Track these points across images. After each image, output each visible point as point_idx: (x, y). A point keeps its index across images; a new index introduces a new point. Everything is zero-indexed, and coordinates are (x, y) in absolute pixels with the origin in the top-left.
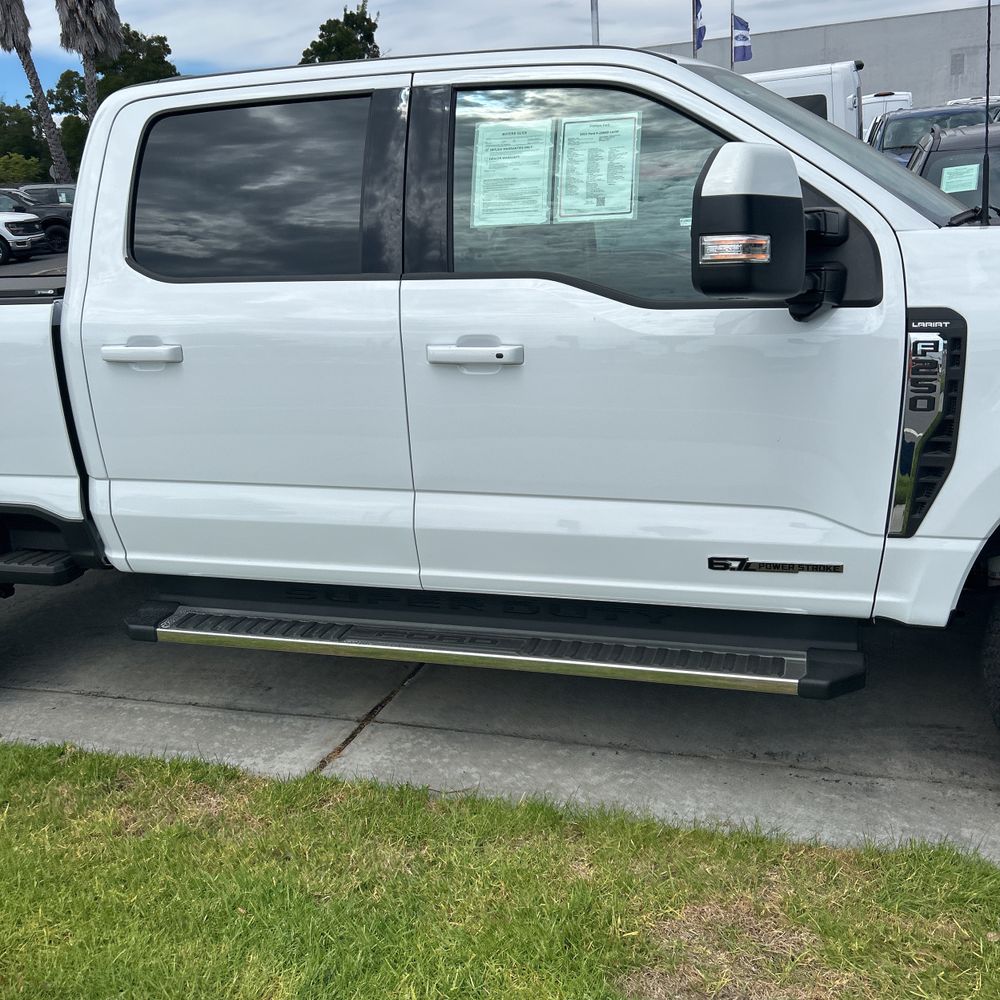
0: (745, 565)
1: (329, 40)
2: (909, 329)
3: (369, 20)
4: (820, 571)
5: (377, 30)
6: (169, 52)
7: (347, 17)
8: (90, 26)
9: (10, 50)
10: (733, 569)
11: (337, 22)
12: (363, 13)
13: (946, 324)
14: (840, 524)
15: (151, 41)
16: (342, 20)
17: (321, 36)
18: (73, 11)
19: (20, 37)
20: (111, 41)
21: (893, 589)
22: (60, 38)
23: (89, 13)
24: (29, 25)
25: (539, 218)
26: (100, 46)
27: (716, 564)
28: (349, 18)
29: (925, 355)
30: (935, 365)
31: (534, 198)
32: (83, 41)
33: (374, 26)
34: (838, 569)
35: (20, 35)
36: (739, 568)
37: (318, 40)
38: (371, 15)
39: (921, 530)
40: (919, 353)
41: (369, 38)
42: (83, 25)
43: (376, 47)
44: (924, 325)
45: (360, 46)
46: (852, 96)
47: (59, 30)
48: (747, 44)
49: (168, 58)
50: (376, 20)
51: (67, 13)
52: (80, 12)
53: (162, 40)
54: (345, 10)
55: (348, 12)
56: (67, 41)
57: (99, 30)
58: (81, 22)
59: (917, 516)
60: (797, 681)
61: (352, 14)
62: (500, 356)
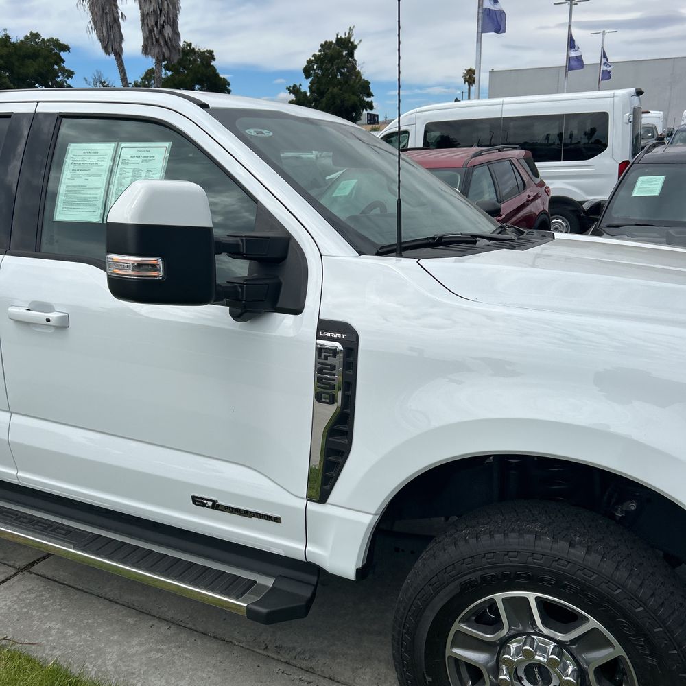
0: (216, 506)
1: (325, 54)
2: (318, 337)
3: (352, 43)
4: (265, 519)
5: (357, 49)
6: (214, 59)
7: (338, 40)
8: (161, 41)
9: (109, 54)
10: (208, 507)
11: (331, 43)
12: (349, 37)
13: (343, 335)
14: (278, 484)
15: (204, 52)
16: (334, 41)
17: (320, 51)
18: (151, 31)
19: (117, 47)
20: (173, 51)
21: (318, 543)
22: (141, 48)
23: (161, 32)
24: (123, 39)
25: (95, 218)
26: (167, 53)
27: (197, 501)
28: (339, 40)
29: (327, 360)
30: (333, 368)
31: (94, 202)
32: (156, 50)
33: (355, 47)
34: (277, 520)
35: (117, 44)
36: (212, 507)
37: (317, 53)
38: (354, 39)
39: (331, 499)
40: (323, 357)
41: (351, 54)
42: (157, 40)
43: (355, 60)
44: (328, 334)
45: (344, 60)
46: (627, 114)
47: (142, 43)
48: (609, 69)
49: (213, 63)
50: (358, 44)
51: (148, 33)
52: (156, 32)
53: (211, 52)
54: (337, 35)
55: (339, 37)
56: (146, 50)
57: (166, 43)
58: (156, 39)
59: (327, 487)
60: (246, 605)
61: (341, 38)
62: (48, 320)
